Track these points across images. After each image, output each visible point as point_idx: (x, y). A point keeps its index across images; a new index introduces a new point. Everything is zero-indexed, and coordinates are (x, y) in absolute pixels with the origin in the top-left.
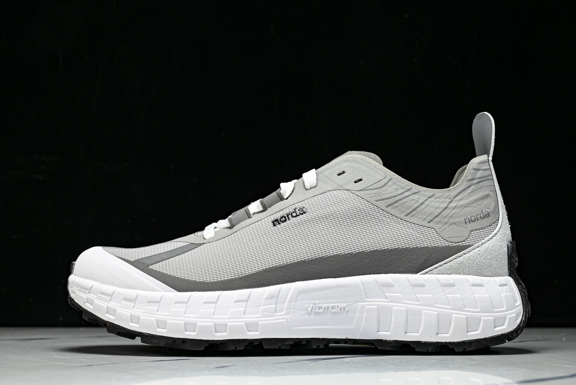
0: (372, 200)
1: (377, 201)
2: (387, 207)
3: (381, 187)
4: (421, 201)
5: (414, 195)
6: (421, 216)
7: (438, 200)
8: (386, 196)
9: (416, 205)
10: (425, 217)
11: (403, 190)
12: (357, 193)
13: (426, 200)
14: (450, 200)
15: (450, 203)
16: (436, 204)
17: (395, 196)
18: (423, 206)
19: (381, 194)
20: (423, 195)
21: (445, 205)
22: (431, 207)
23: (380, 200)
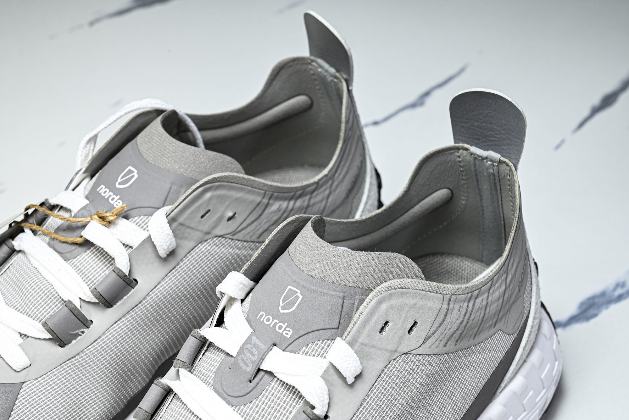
0: (441, 349)
1: (445, 346)
2: (456, 345)
3: (444, 320)
4: (484, 303)
5: (477, 301)
6: (487, 326)
7: (497, 285)
8: (452, 331)
9: (482, 315)
10: (491, 323)
11: (466, 304)
12: (421, 351)
13: (488, 297)
14: (505, 275)
15: (506, 278)
16: (497, 293)
17: (462, 322)
18: (488, 310)
19: (447, 330)
20: (484, 293)
21: (503, 288)
22: (494, 303)
23: (448, 341)
